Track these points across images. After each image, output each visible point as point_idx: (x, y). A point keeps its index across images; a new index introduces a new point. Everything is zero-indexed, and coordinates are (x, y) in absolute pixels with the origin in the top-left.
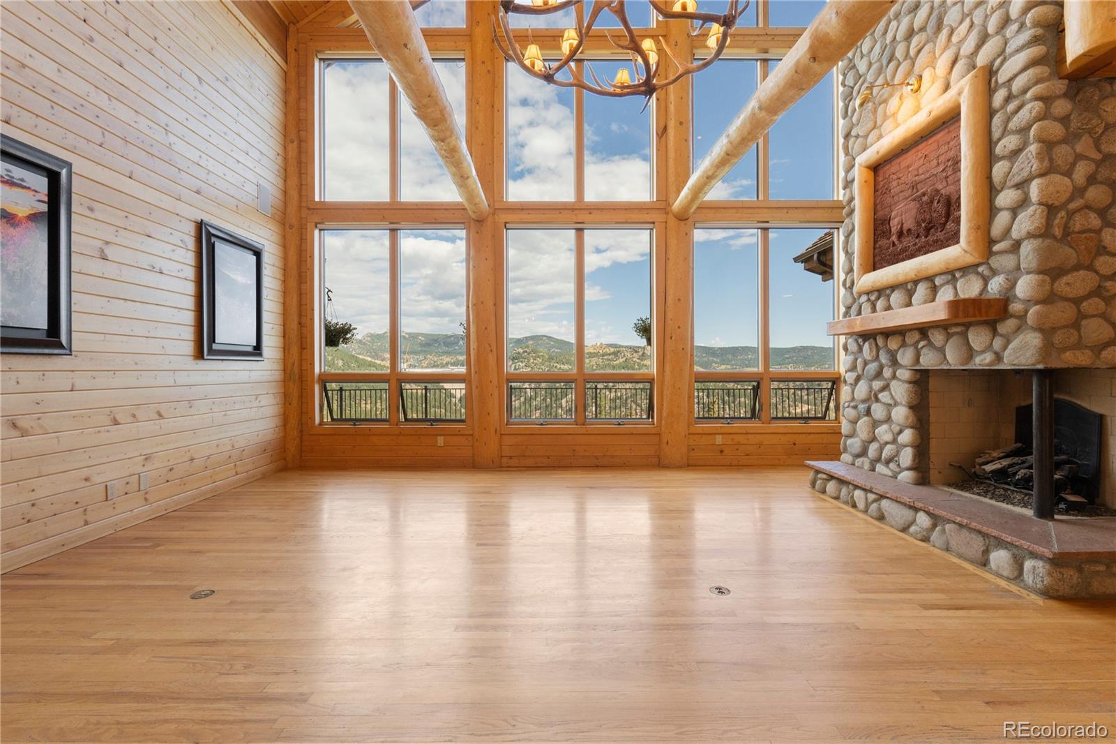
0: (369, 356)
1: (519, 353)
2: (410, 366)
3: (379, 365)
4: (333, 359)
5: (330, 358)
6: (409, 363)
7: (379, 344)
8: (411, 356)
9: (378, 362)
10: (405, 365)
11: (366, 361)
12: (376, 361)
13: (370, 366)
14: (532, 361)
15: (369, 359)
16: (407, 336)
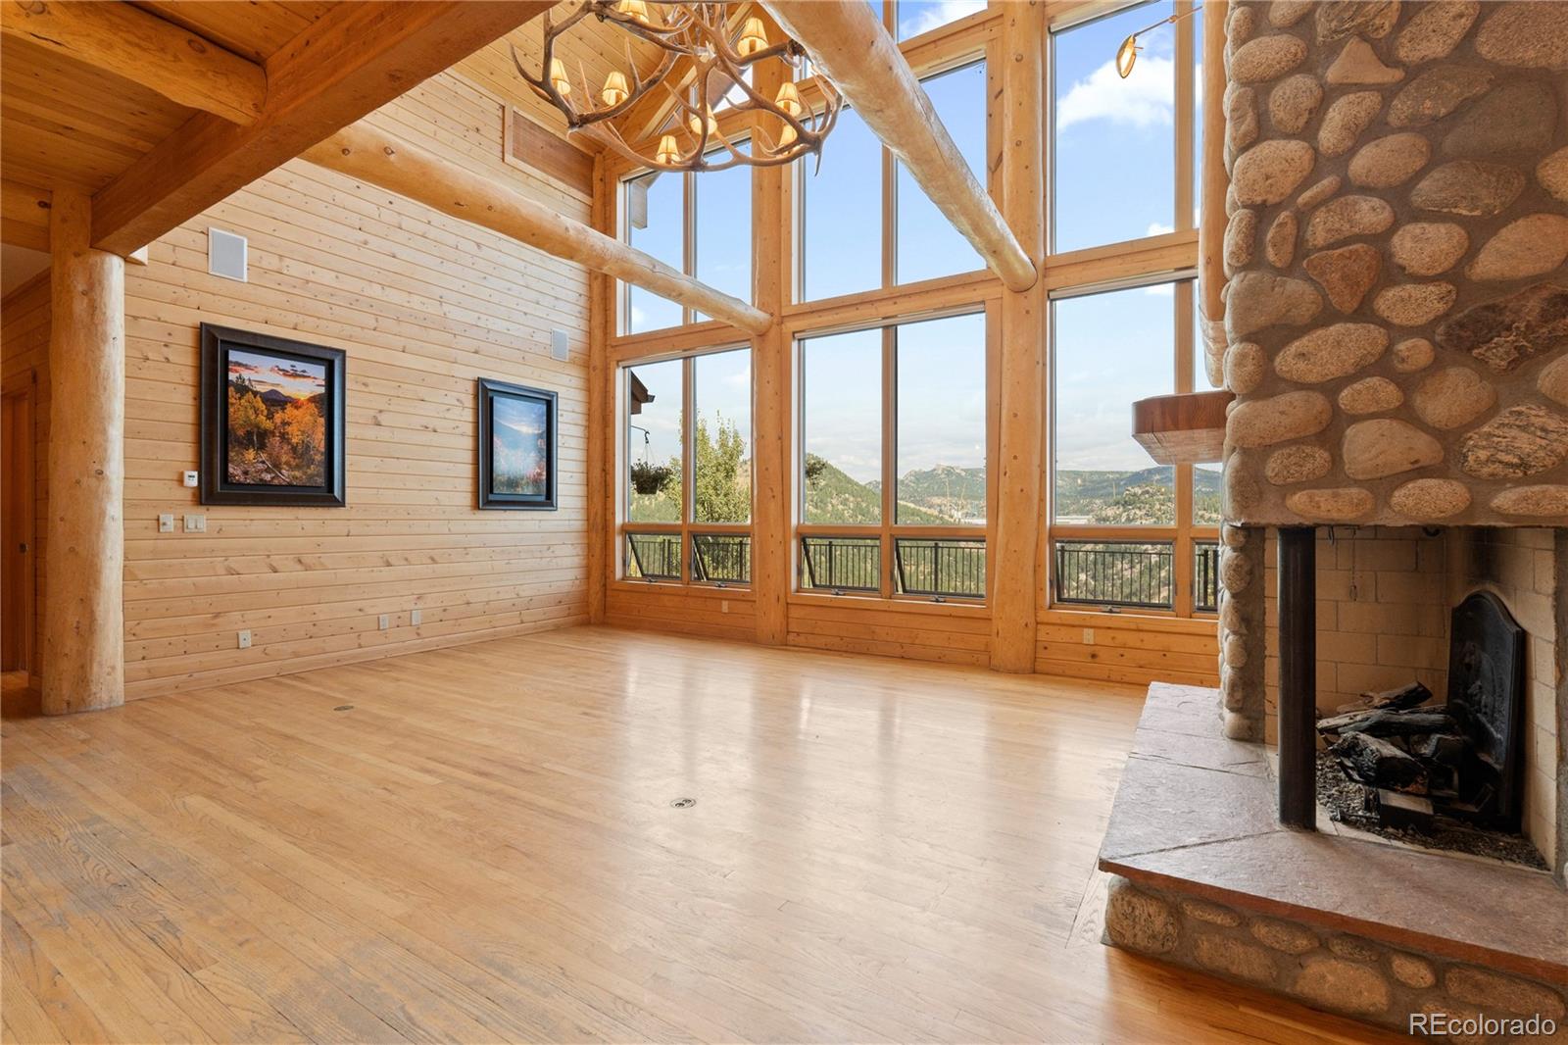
0: (912, 502)
1: (1135, 495)
2: (967, 515)
3: (925, 513)
4: (867, 506)
5: (864, 505)
6: (965, 511)
7: (926, 485)
8: (969, 501)
9: (923, 509)
10: (960, 513)
11: (909, 508)
12: (921, 508)
13: (913, 514)
14: (1158, 506)
15: (912, 505)
16: (963, 474)
